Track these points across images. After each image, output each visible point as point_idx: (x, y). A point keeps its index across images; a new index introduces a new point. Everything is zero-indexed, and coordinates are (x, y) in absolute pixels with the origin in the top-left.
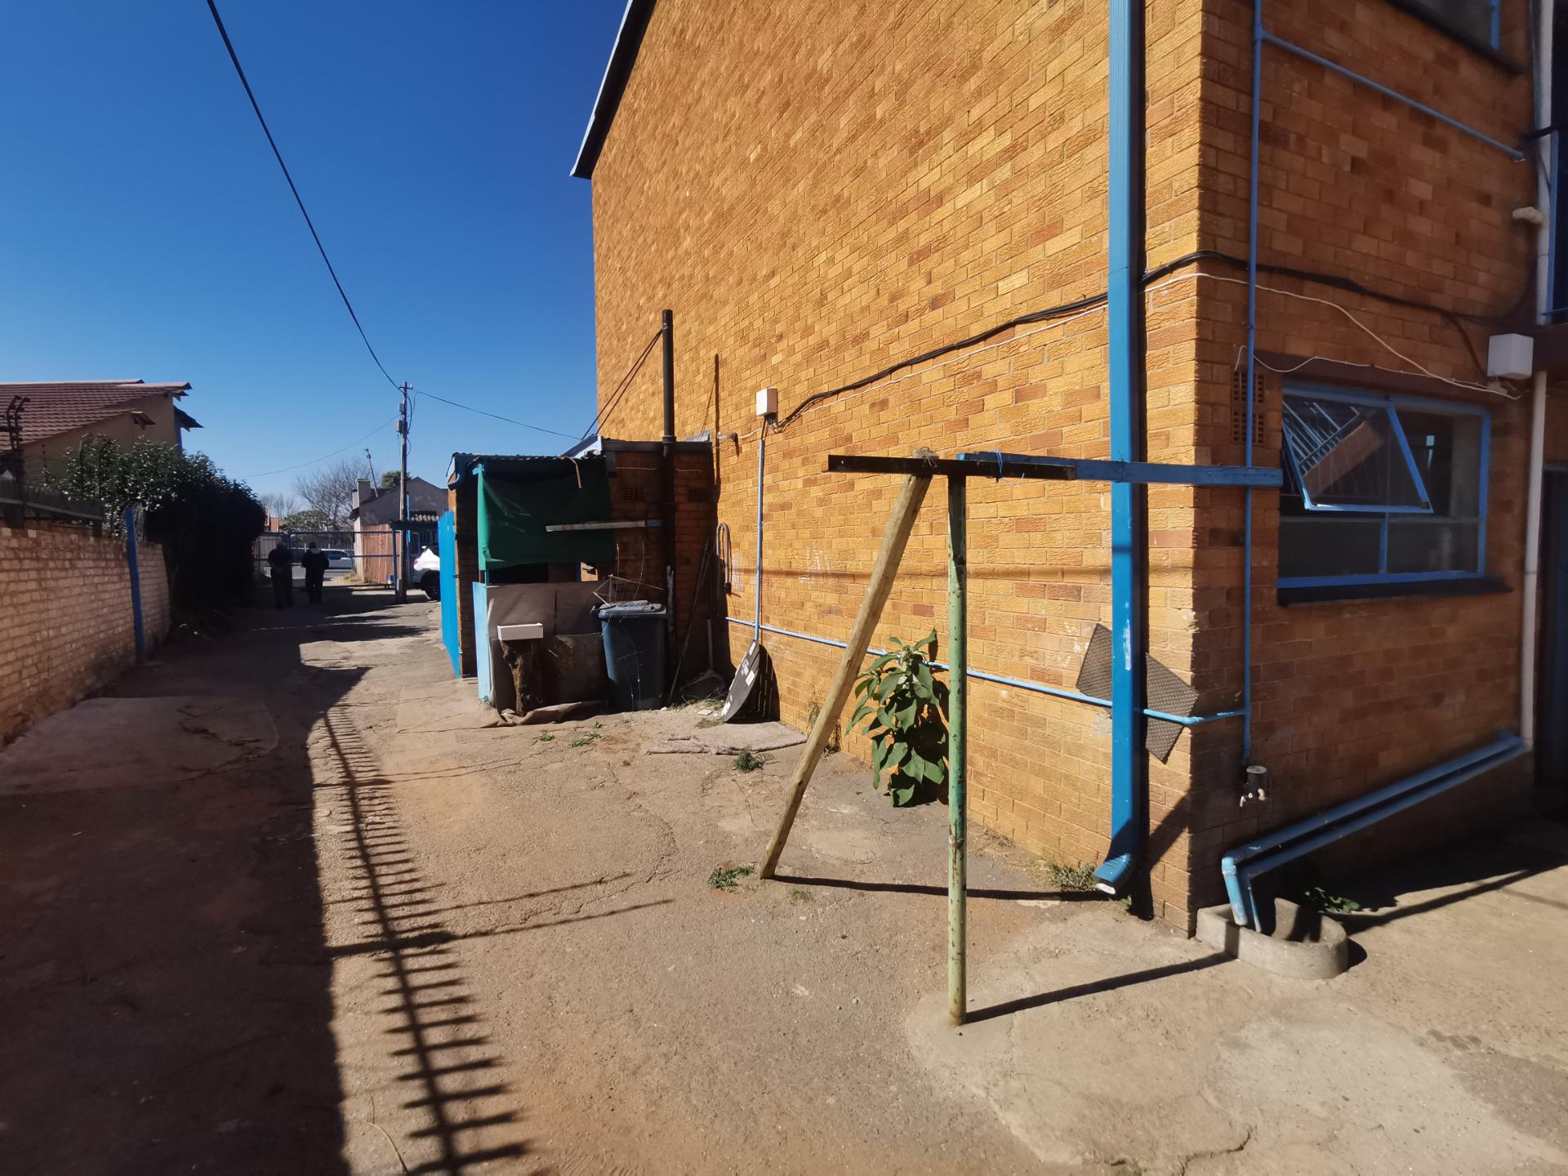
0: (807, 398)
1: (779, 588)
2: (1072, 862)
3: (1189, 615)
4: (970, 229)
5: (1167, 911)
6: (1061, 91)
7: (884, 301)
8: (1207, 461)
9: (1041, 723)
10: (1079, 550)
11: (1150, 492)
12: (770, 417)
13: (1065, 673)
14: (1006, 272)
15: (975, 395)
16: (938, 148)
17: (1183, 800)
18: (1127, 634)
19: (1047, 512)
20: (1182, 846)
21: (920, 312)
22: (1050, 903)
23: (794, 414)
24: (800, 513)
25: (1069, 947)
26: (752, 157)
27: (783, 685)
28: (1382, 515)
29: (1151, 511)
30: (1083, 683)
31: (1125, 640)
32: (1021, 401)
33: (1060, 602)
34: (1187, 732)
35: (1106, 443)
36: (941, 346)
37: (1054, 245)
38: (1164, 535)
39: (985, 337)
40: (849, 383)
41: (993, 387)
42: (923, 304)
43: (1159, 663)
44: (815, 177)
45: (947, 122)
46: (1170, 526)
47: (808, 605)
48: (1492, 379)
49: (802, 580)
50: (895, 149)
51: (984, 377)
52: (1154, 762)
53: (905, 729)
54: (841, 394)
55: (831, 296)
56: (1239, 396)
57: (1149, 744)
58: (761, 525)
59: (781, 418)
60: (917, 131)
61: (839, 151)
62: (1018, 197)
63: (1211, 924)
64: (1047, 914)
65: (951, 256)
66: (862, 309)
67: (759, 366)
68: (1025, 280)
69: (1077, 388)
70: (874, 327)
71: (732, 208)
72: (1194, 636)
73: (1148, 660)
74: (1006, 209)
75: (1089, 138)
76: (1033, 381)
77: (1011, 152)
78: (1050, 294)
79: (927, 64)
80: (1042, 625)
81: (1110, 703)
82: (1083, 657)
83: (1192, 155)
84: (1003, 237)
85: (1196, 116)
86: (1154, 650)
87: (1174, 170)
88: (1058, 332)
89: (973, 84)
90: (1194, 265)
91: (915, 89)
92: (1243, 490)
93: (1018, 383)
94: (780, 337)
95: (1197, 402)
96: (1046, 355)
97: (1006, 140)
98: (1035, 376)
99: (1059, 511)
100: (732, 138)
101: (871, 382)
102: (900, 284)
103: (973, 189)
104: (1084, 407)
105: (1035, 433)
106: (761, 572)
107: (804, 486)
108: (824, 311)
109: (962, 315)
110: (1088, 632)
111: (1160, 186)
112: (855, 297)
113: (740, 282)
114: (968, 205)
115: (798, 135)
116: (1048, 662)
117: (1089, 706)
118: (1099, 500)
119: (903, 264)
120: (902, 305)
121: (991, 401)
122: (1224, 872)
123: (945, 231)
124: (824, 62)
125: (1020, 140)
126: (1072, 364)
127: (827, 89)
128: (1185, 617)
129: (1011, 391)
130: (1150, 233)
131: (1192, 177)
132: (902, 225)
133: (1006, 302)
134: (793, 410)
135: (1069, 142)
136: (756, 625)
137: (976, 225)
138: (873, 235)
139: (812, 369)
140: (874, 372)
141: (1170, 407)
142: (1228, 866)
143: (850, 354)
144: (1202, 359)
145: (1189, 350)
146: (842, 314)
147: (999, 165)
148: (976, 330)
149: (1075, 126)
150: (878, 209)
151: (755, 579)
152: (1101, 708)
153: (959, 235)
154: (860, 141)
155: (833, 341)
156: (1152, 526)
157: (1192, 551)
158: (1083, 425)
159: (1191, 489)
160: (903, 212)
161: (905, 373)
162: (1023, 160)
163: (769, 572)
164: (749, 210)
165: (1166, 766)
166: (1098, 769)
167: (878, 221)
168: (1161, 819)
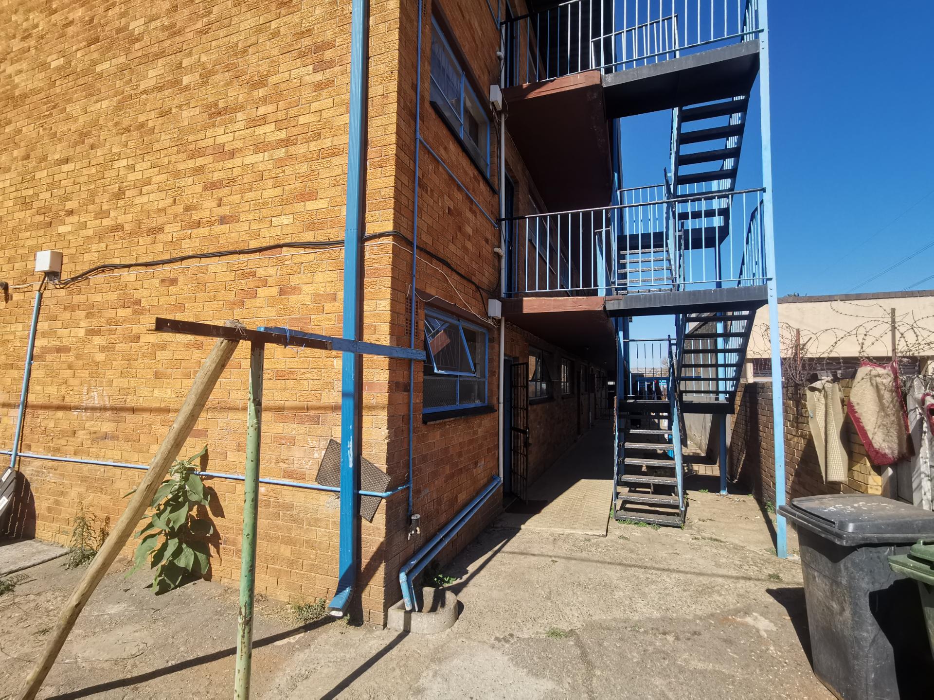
0: (95, 266)
1: (47, 420)
2: (310, 600)
3: (385, 432)
4: (254, 180)
5: (371, 615)
6: (319, 121)
7: (180, 209)
8: (395, 344)
9: (290, 507)
10: (319, 392)
11: (364, 359)
12: (52, 274)
13: (307, 472)
14: (279, 213)
15: (250, 286)
16: (233, 121)
17: (382, 543)
18: (351, 445)
19: (299, 367)
20: (381, 573)
21: (211, 224)
22: (297, 637)
23: (81, 276)
24: (78, 357)
25: (314, 666)
26: (53, 65)
27: (41, 505)
28: (457, 376)
29: (365, 371)
30: (319, 478)
31: (349, 449)
32: (284, 294)
33: (306, 426)
34: (384, 501)
35: (339, 328)
36: (226, 249)
37: (311, 205)
38: (371, 384)
39: (260, 250)
40: (140, 261)
41: (264, 283)
42: (213, 219)
43: (368, 461)
44: (119, 102)
45: (241, 108)
46: (375, 379)
47: (81, 434)
48: (490, 317)
49: (75, 413)
50: (198, 110)
51: (258, 275)
52: (364, 522)
53: (176, 527)
54: (132, 268)
55: (128, 194)
56: (409, 311)
57: (361, 513)
58: (30, 364)
59: (64, 277)
60: (216, 105)
61: (145, 92)
62: (289, 170)
63: (396, 616)
64: (297, 646)
65: (239, 192)
66: (159, 210)
67: (42, 231)
68: (291, 221)
69: (322, 292)
70: (169, 225)
71: (24, 96)
72: (388, 444)
73: (362, 459)
74: (280, 175)
75: (335, 152)
76: (292, 284)
77: (286, 143)
78: (307, 233)
79: (226, 66)
80: (293, 441)
81: (339, 489)
82: (320, 461)
83: (391, 181)
84: (278, 191)
85: (393, 162)
86: (365, 454)
87: (382, 185)
88: (311, 257)
89: (261, 92)
90: (391, 237)
91: (216, 78)
92: (410, 361)
93: (282, 283)
94: (71, 213)
95: (391, 311)
96: (303, 269)
97: (283, 135)
98: (295, 280)
99: (306, 366)
100: (32, 42)
101: (163, 264)
102: (195, 201)
103: (257, 155)
104: (326, 305)
105: (293, 316)
106: (26, 405)
107: (86, 335)
108: (121, 203)
109: (244, 233)
110: (324, 444)
111: (374, 191)
112: (152, 199)
113: (27, 157)
114: (253, 164)
115: (106, 65)
116: (295, 466)
117: (324, 493)
118: (333, 361)
119: (199, 188)
120: (195, 216)
121: (261, 292)
122: (401, 581)
123: (234, 175)
124: (137, 26)
125: (292, 138)
126: (319, 277)
127: (137, 46)
128: (383, 433)
129: (277, 287)
130: (368, 214)
131: (391, 192)
132: (200, 161)
133: (277, 231)
134: (81, 272)
135: (322, 150)
136: (13, 453)
137: (258, 178)
138: (174, 161)
139: (104, 245)
140: (166, 257)
141: (377, 312)
142: (403, 577)
143: (144, 240)
144: (393, 288)
145: (388, 282)
146: (139, 209)
147: (276, 148)
148: (254, 245)
149: (327, 143)
150: (180, 144)
151: (18, 412)
152: (332, 493)
153: (245, 181)
154: (167, 93)
155: (127, 227)
156: (365, 379)
157: (387, 394)
158: (325, 315)
159: (388, 359)
160: (200, 152)
161: (194, 262)
162: (293, 150)
163: (35, 407)
164: (45, 104)
165: (372, 524)
166: (329, 532)
167: (178, 152)
168: (369, 558)
